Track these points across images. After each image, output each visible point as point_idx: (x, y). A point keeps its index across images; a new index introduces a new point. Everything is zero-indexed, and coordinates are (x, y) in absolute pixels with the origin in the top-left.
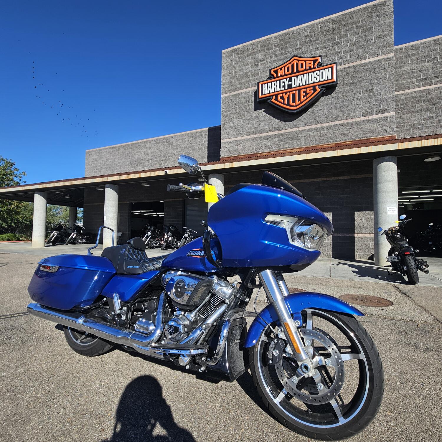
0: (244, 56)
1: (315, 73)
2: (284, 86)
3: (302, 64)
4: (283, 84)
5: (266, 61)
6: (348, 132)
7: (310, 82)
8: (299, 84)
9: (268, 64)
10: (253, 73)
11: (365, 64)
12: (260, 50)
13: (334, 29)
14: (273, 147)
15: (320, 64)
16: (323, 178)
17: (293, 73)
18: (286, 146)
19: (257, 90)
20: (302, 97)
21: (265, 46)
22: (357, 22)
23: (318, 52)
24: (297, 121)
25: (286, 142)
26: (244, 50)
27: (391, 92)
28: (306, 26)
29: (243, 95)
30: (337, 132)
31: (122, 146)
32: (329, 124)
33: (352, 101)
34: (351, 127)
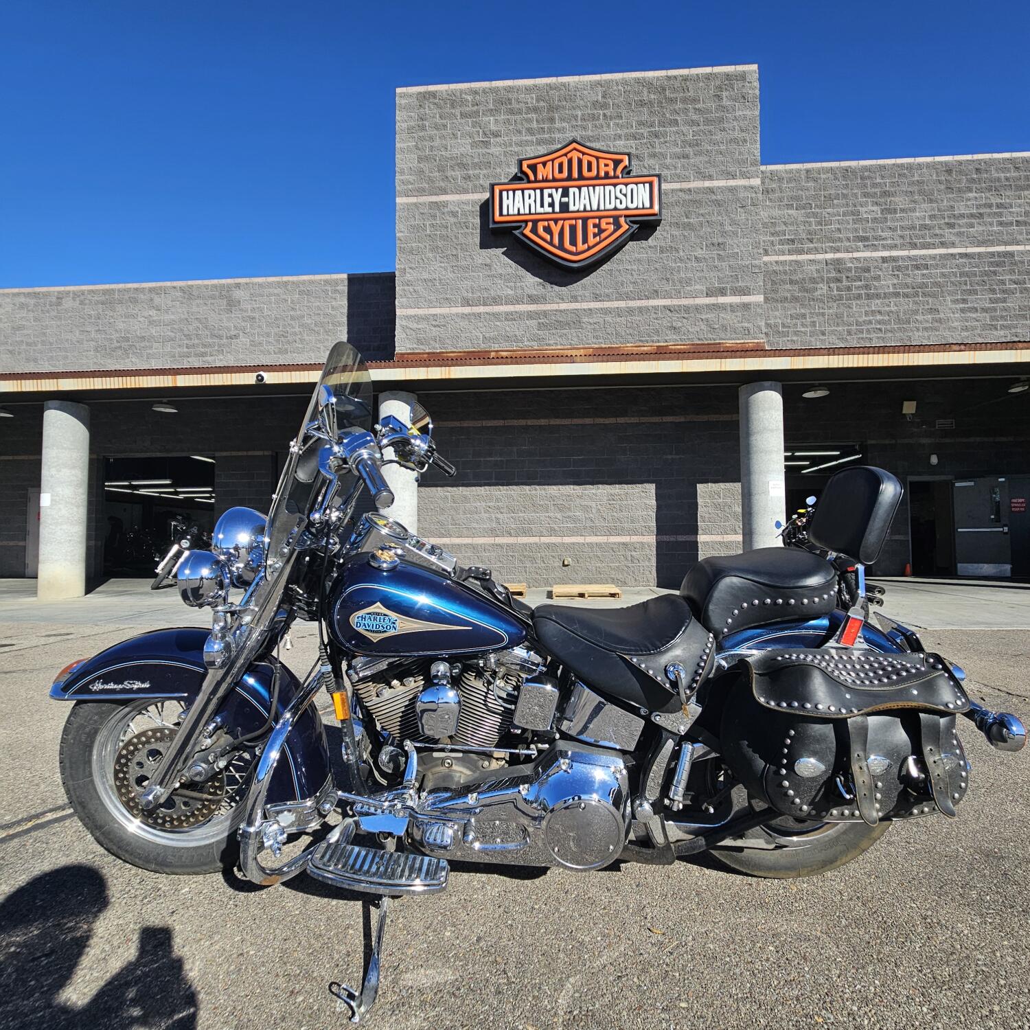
0: (455, 117)
1: (618, 187)
2: (552, 205)
3: (590, 164)
4: (550, 199)
5: (506, 139)
6: (680, 324)
7: (608, 207)
8: (585, 206)
9: (511, 145)
10: (476, 160)
11: (711, 190)
12: (492, 110)
13: (651, 103)
14: (525, 339)
15: (626, 170)
16: (633, 416)
17: (570, 178)
18: (554, 343)
19: (488, 200)
20: (591, 236)
21: (503, 102)
22: (695, 100)
23: (621, 145)
24: (577, 287)
25: (554, 331)
26: (454, 100)
27: (756, 256)
28: (595, 81)
29: (451, 208)
30: (660, 322)
31: (69, 292)
32: (644, 303)
33: (687, 261)
34: (686, 316)
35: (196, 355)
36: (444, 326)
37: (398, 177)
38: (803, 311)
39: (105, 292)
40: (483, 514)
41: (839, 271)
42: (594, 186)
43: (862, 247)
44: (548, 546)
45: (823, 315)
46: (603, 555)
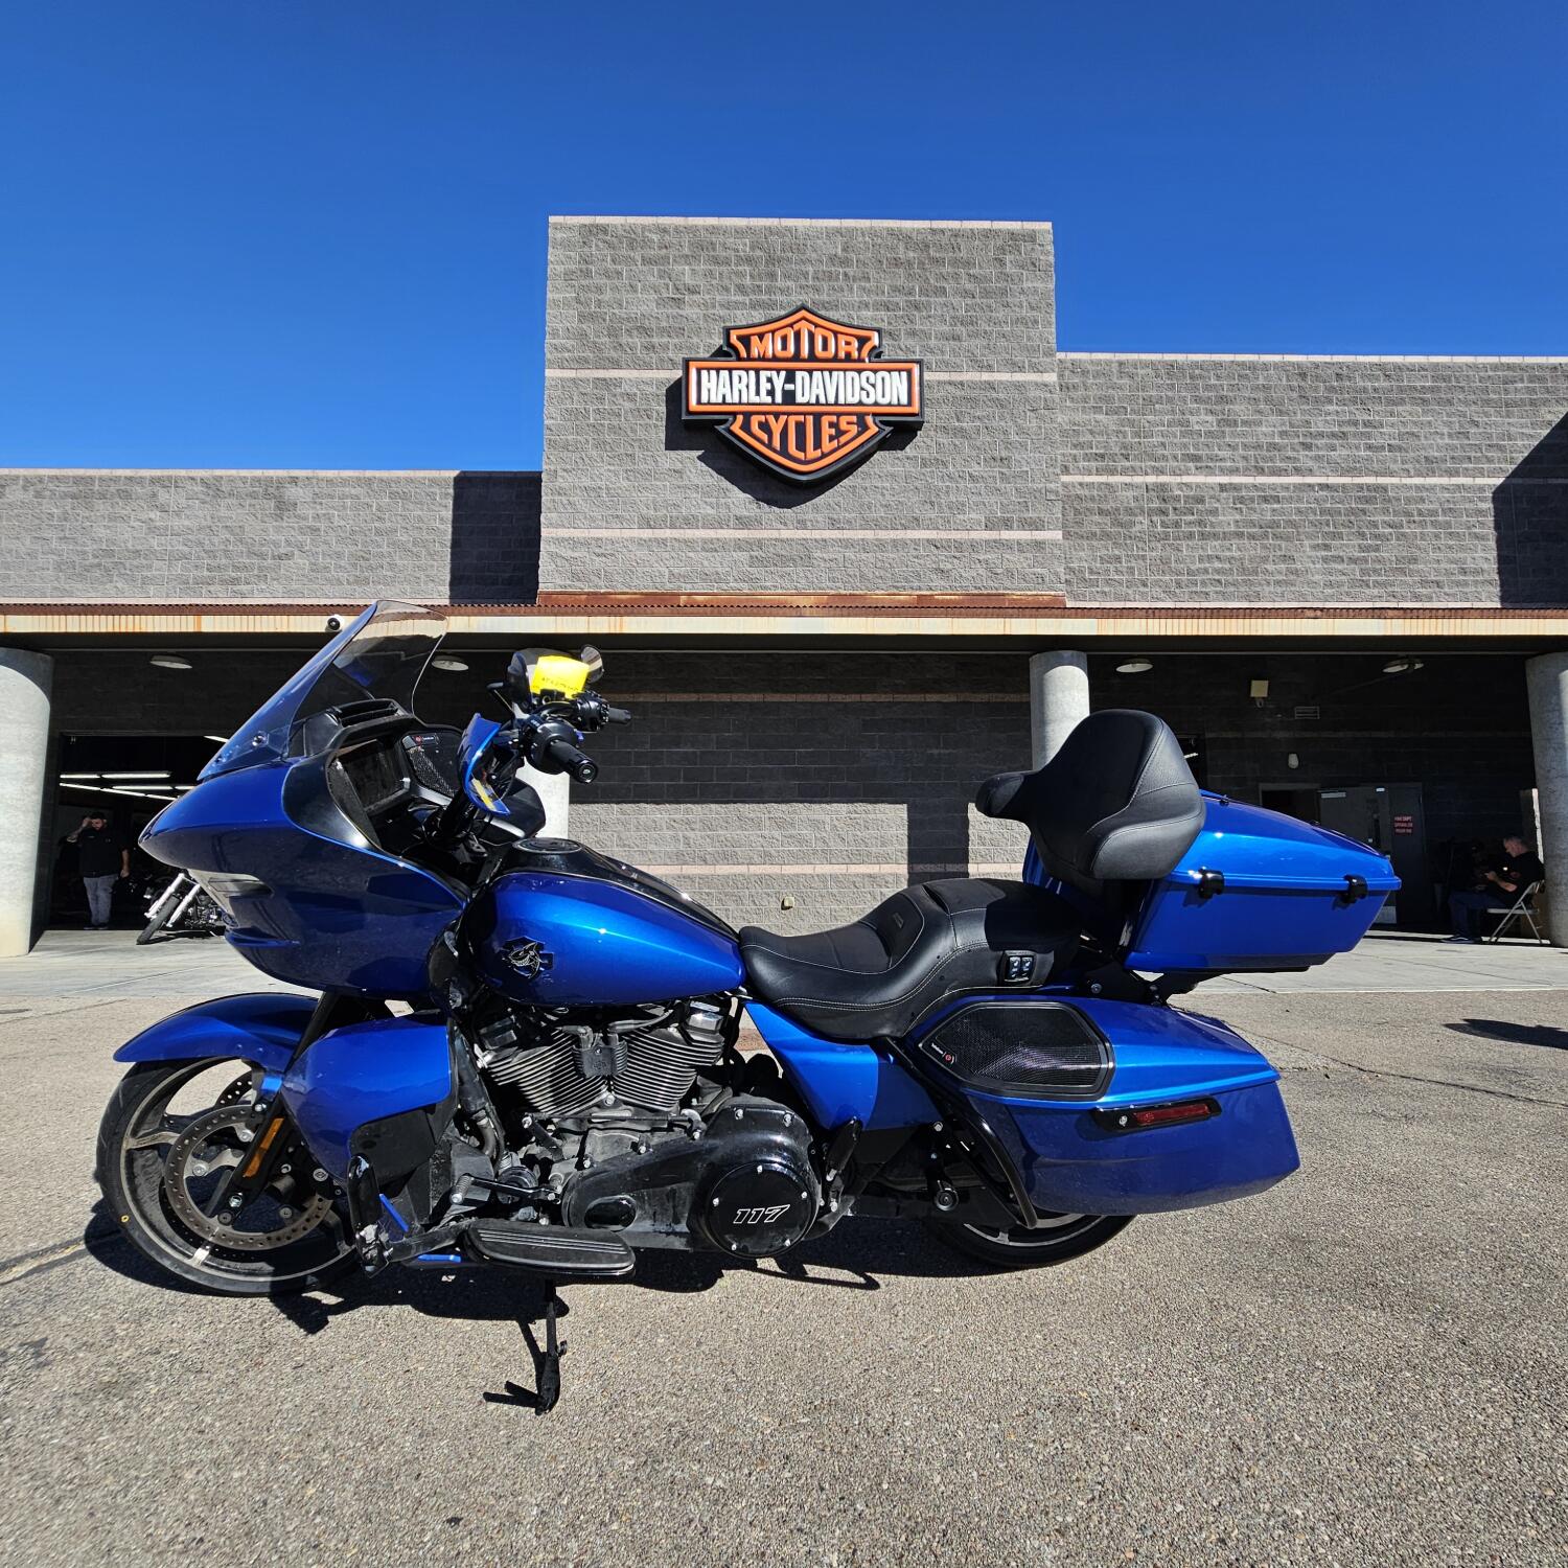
0: (633, 260)
1: (864, 374)
2: (771, 393)
3: (825, 340)
4: (769, 386)
5: (707, 297)
6: (950, 566)
7: (850, 400)
8: (817, 397)
9: (714, 307)
10: (664, 324)
11: (991, 386)
12: (687, 256)
13: (910, 263)
14: (731, 579)
15: (877, 351)
16: (885, 693)
17: (797, 357)
18: (773, 585)
19: (680, 379)
20: (825, 439)
21: (702, 246)
22: (968, 264)
23: (867, 316)
24: (806, 510)
25: (772, 569)
26: (633, 239)
27: (1052, 477)
28: (833, 228)
29: (625, 388)
30: (922, 562)
31: (18, 477)
32: (900, 534)
33: (960, 480)
34: (957, 554)
35: (223, 582)
36: (612, 555)
37: (548, 340)
38: (1117, 552)
39: (77, 480)
40: (665, 831)
41: (1164, 500)
42: (831, 371)
43: (1193, 468)
44: (760, 878)
45: (1143, 558)
46: (840, 892)
